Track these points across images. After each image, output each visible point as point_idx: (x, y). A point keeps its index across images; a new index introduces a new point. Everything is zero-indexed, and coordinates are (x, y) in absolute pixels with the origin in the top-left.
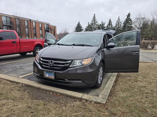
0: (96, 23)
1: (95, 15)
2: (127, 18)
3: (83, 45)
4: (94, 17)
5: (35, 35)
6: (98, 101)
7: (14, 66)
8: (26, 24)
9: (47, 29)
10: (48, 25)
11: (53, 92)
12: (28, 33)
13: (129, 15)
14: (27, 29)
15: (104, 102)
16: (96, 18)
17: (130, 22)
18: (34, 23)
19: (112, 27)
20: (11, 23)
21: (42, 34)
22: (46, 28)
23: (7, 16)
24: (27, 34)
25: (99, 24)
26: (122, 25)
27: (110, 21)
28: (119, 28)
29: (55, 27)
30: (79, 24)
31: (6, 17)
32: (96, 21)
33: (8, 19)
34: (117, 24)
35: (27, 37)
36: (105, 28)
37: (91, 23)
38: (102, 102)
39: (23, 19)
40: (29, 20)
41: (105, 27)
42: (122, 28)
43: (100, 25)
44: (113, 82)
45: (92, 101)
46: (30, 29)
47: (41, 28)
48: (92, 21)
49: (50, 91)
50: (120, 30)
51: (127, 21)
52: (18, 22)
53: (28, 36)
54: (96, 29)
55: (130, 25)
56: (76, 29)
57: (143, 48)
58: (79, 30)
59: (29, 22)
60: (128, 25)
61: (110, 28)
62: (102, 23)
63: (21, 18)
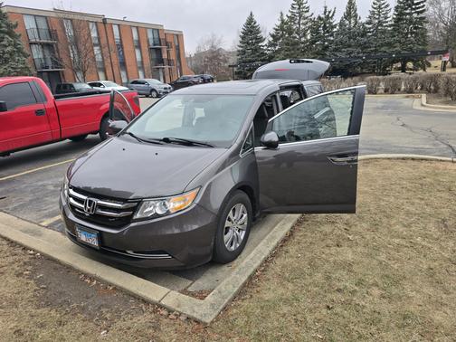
0: (307, 15)
5: (123, 65)
6: (195, 315)
7: (40, 183)
8: (94, 34)
9: (155, 45)
10: (157, 30)
11: (99, 280)
12: (103, 62)
14: (96, 50)
15: (208, 320)
17: (417, 4)
18: (116, 29)
19: (356, 23)
20: (51, 33)
21: (142, 62)
22: (151, 42)
24: (99, 66)
25: (316, 16)
26: (392, 14)
27: (351, 4)
28: (381, 25)
29: (179, 36)
30: (250, 21)
31: (35, 16)
32: (306, 5)
33: (43, 25)
34: (373, 13)
36: (335, 30)
37: (289, 14)
38: (204, 319)
40: (100, 20)
41: (335, 26)
42: (390, 26)
43: (320, 18)
45: (181, 314)
46: (106, 50)
47: (139, 41)
48: (293, 8)
49: (92, 277)
50: (384, 32)
52: (70, 32)
53: (104, 70)
54: (305, 35)
55: (418, 13)
56: (243, 38)
57: (446, 95)
58: (251, 39)
59: (101, 27)
60: (410, 14)
61: (349, 29)
62: (325, 13)
63: (76, 17)
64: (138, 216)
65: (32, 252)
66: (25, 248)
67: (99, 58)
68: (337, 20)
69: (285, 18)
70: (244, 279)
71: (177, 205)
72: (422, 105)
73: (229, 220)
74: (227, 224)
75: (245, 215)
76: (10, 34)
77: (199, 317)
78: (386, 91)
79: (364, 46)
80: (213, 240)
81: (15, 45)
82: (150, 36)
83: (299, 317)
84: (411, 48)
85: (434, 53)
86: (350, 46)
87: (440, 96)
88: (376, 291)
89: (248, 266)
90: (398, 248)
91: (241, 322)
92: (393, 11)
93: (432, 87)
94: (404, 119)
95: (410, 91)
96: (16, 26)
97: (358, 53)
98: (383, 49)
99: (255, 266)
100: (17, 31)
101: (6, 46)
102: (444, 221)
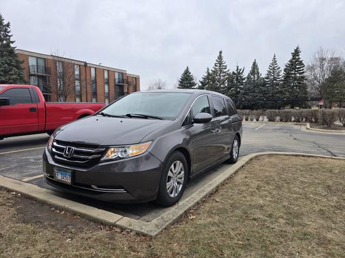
0: (225, 70)
1: (221, 53)
2: (293, 59)
3: (146, 117)
4: (220, 57)
5: (95, 94)
6: (143, 231)
8: (77, 72)
9: (119, 82)
10: (122, 74)
11: (67, 210)
12: (81, 91)
13: (297, 53)
14: (77, 83)
15: (153, 234)
16: (224, 59)
17: (299, 68)
18: (93, 71)
19: (258, 77)
20: (46, 70)
21: (109, 93)
22: (117, 81)
23: (38, 57)
24: (78, 94)
25: (231, 71)
26: (282, 73)
27: (255, 65)
28: (275, 80)
29: (137, 79)
30: (187, 72)
32: (225, 65)
33: (41, 63)
34: (269, 72)
35: (78, 100)
36: (244, 81)
37: (213, 70)
38: (150, 234)
39: (70, 61)
40: (83, 64)
41: (245, 78)
42: (282, 80)
43: (234, 73)
44: (204, 194)
45: (131, 231)
46: (83, 83)
47: (108, 80)
48: (216, 66)
49: (61, 209)
50: (277, 85)
51: (292, 65)
52: (60, 69)
53: (80, 97)
54: (223, 83)
55: (300, 74)
56: (181, 82)
57: (323, 124)
58: (187, 84)
59: (83, 68)
60: (295, 74)
61: (254, 81)
62: (237, 69)
63: (66, 61)
64: (105, 158)
65: (14, 193)
66: (9, 191)
67: (78, 88)
68: (245, 75)
69: (210, 72)
70: (181, 212)
71: (135, 152)
72: (307, 129)
73: (171, 171)
74: (170, 174)
75: (183, 172)
76: (18, 67)
77: (146, 232)
78: (281, 120)
79: (264, 93)
80: (158, 187)
81: (19, 75)
82: (117, 77)
83: (224, 233)
84: (297, 96)
85: (313, 99)
86: (254, 92)
87: (319, 125)
88: (282, 221)
89: (184, 205)
90: (296, 199)
91: (178, 235)
92: (283, 72)
93: (313, 120)
94: (295, 136)
95: (297, 121)
96: (23, 62)
97: (261, 97)
98: (278, 95)
99: (190, 205)
100: (22, 66)
101: (12, 75)
102: (329, 186)
